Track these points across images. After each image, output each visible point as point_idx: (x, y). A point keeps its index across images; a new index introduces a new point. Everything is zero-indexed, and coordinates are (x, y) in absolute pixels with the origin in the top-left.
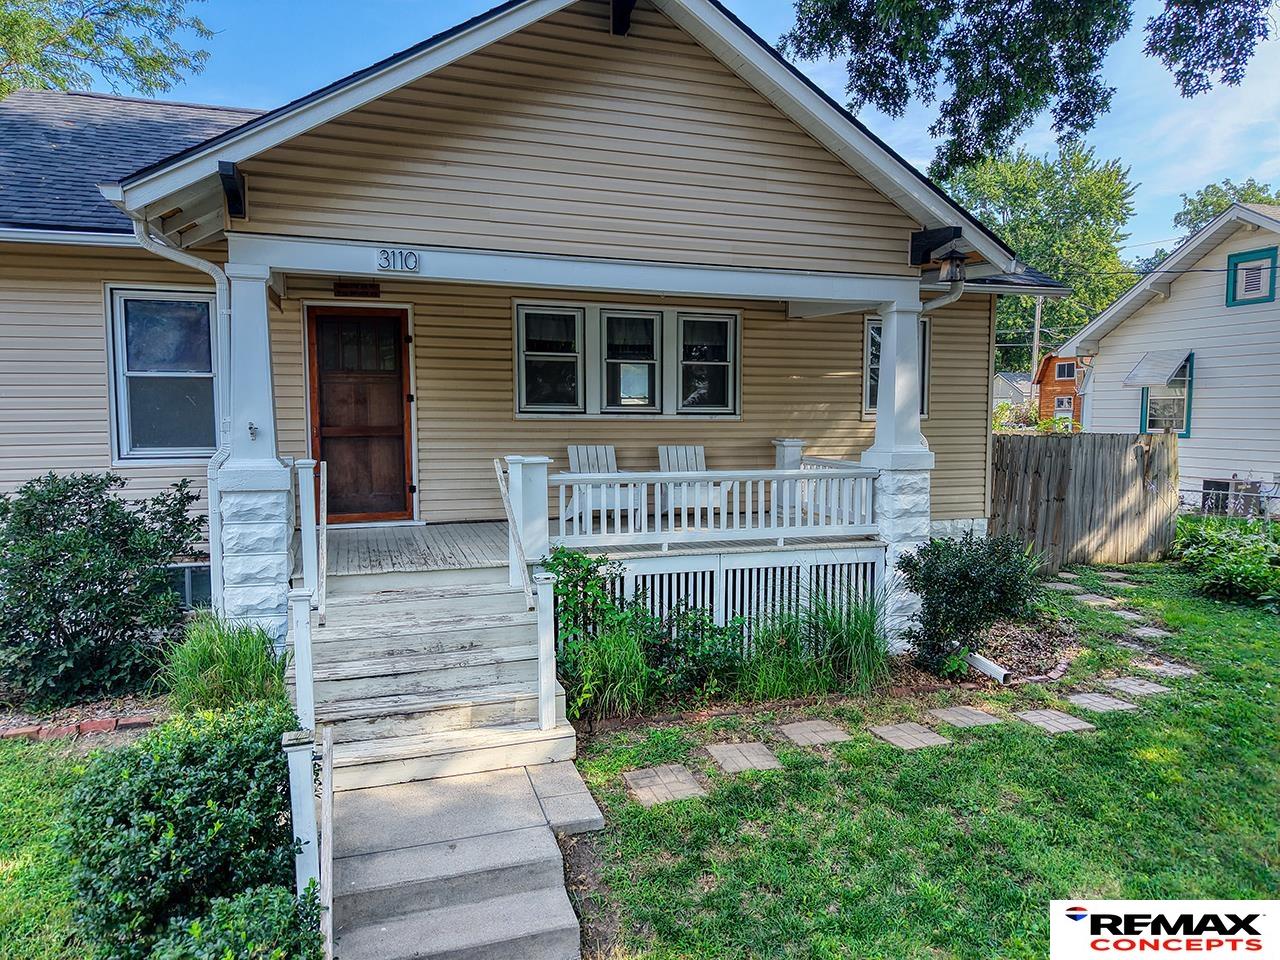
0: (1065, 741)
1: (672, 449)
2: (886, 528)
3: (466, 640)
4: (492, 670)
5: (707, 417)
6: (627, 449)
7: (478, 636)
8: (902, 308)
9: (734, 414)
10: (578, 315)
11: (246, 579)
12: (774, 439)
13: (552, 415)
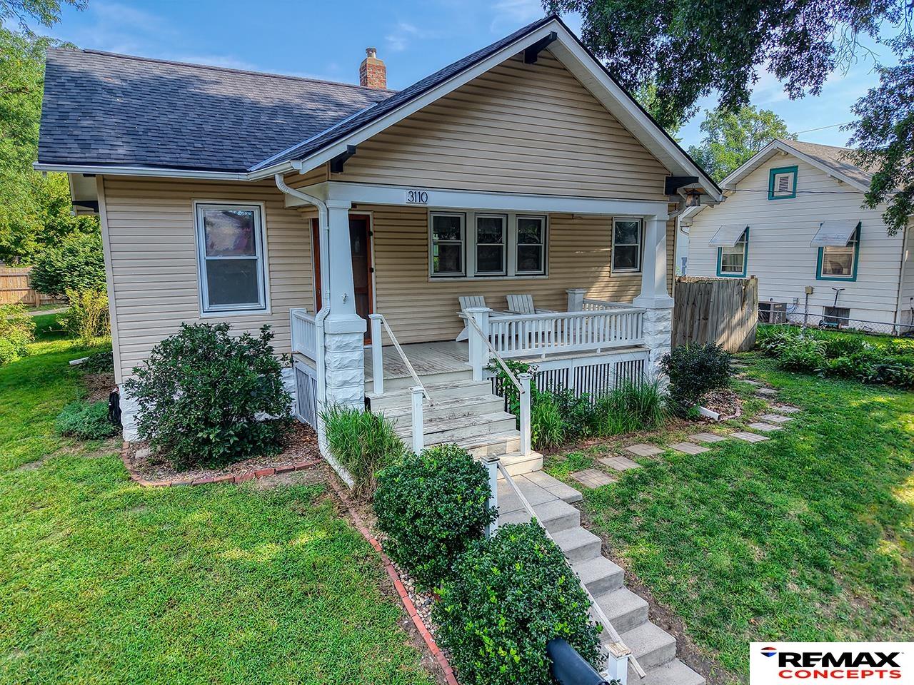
0: (760, 446)
1: (515, 297)
2: (649, 341)
3: (466, 411)
4: (487, 427)
5: (531, 277)
6: (489, 297)
7: (471, 409)
8: (660, 219)
9: (545, 275)
10: (462, 217)
11: (345, 383)
12: (567, 289)
13: (449, 278)
